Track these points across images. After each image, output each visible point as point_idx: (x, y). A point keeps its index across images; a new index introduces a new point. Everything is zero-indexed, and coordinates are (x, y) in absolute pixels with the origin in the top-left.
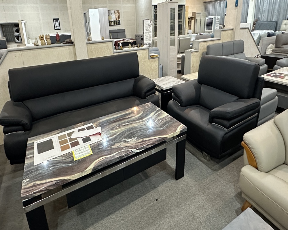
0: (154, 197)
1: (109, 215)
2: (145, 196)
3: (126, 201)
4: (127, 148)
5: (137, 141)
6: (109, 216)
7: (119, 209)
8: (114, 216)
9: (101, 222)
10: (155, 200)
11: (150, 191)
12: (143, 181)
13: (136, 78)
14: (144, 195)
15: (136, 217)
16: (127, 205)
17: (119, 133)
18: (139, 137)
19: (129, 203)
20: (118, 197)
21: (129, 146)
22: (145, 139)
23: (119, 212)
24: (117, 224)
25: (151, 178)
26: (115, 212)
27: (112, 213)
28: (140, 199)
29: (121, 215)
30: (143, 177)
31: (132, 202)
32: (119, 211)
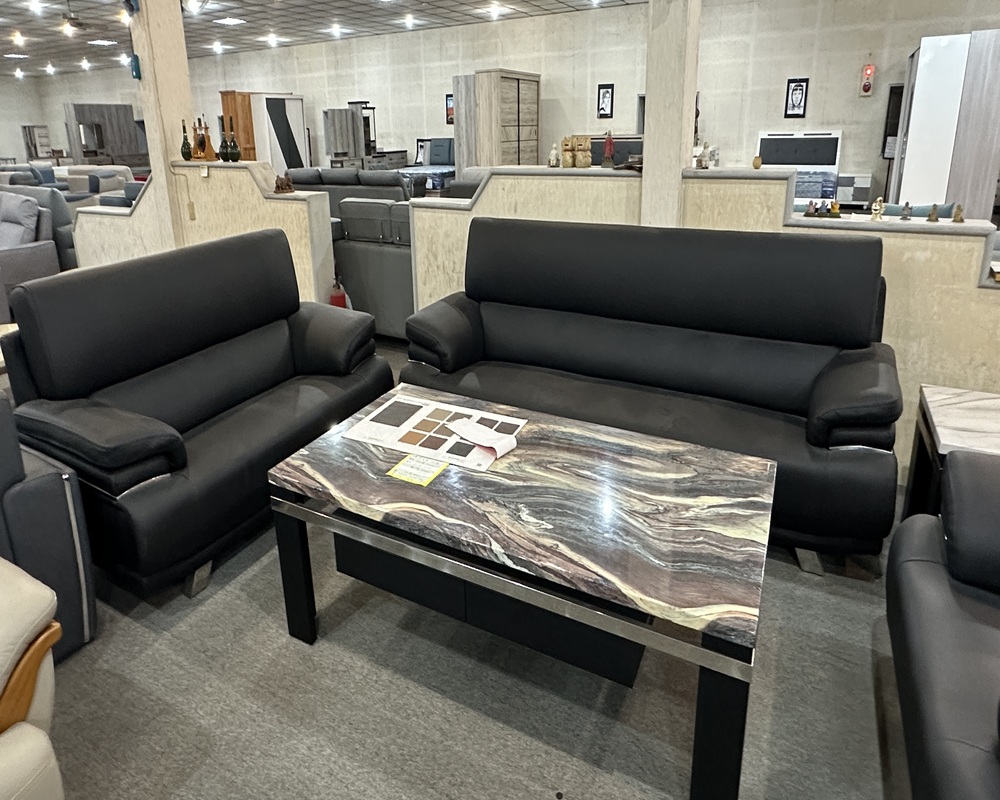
0: (562, 779)
1: (436, 689)
2: (546, 747)
3: (496, 706)
4: (494, 530)
5: (539, 535)
6: (433, 693)
7: (464, 703)
8: (440, 705)
9: (411, 685)
10: (553, 789)
11: (571, 753)
12: (590, 707)
13: (845, 352)
14: (549, 744)
15: (472, 765)
16: (489, 716)
17: (537, 484)
18: (559, 532)
19: (496, 716)
20: (492, 675)
21: (505, 531)
22: (563, 548)
23: (458, 709)
24: (426, 725)
25: (618, 726)
26: (452, 698)
27: (443, 692)
28: (527, 738)
29: (451, 719)
30: (600, 699)
31: (505, 722)
32: (461, 706)
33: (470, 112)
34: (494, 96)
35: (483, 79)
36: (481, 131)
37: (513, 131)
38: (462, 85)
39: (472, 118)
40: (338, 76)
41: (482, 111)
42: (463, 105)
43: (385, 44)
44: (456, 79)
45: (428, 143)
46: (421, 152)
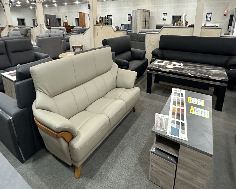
33: (136, 18)
34: (141, 15)
35: (139, 11)
36: (138, 22)
37: (144, 22)
38: (134, 12)
39: (136, 19)
40: (103, 10)
41: (138, 18)
42: (134, 17)
43: (114, 3)
44: (133, 11)
45: (123, 25)
46: (122, 27)
